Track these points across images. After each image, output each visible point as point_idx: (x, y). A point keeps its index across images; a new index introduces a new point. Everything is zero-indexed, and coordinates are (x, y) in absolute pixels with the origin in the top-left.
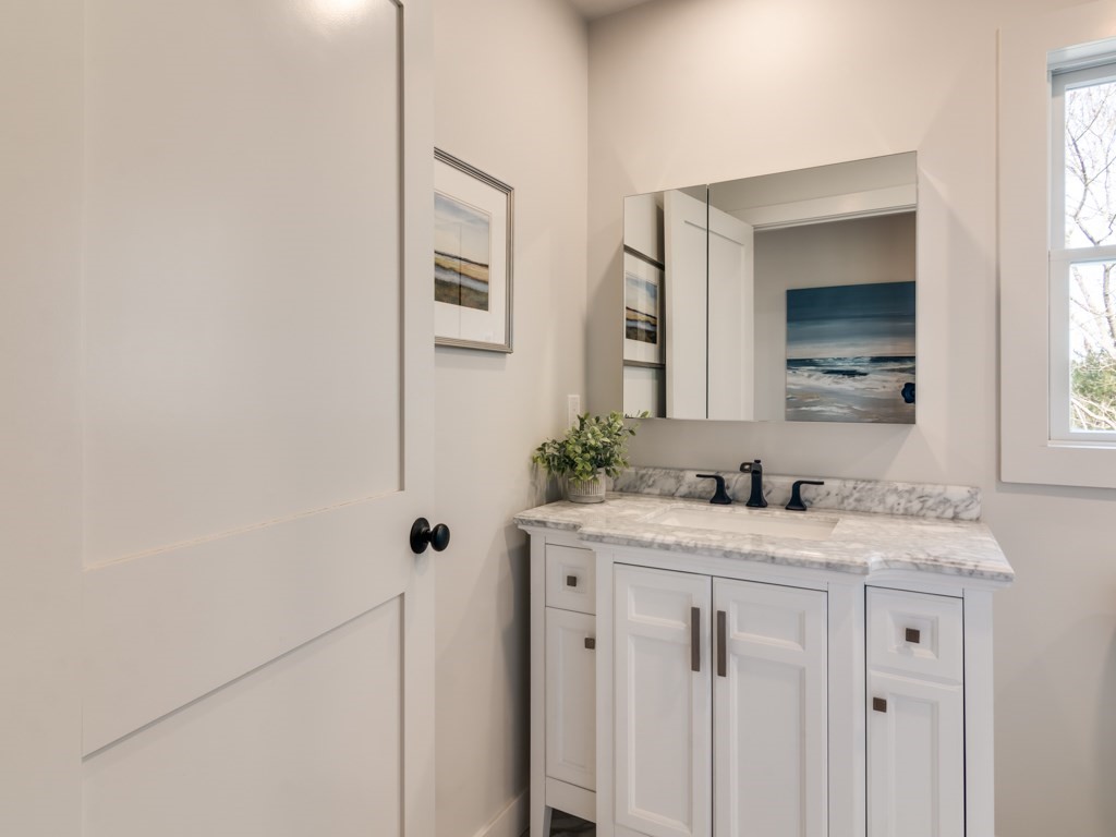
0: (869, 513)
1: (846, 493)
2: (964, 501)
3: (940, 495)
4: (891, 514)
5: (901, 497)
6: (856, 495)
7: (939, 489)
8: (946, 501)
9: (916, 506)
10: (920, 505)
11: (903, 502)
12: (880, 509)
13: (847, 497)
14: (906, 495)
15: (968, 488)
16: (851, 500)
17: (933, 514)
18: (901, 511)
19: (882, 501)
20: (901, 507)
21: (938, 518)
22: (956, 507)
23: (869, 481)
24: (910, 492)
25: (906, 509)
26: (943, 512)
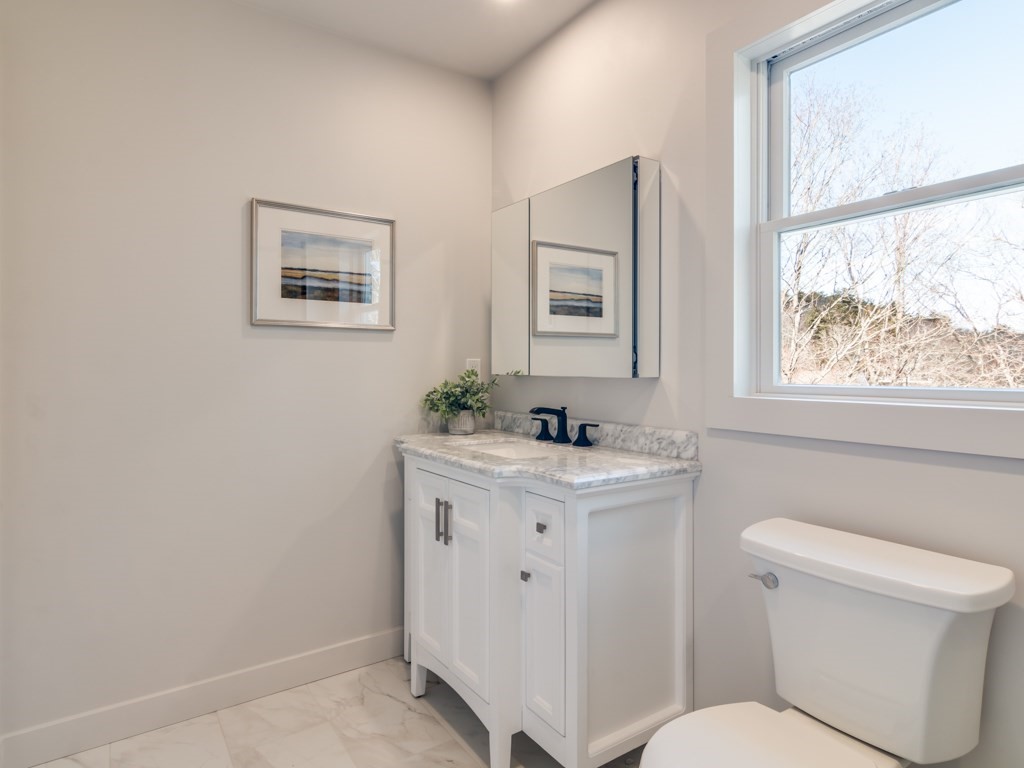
0: (628, 451)
1: (617, 435)
2: (683, 443)
3: (669, 437)
4: (641, 453)
5: (647, 439)
6: (622, 436)
7: (669, 433)
8: (673, 443)
9: (655, 446)
10: (657, 446)
11: (648, 442)
12: (635, 448)
13: (617, 438)
14: (650, 437)
15: (687, 433)
16: (619, 440)
17: (665, 453)
18: (647, 451)
19: (636, 442)
20: (647, 447)
21: (668, 457)
22: (679, 448)
23: (630, 425)
24: (652, 434)
25: (650, 449)
26: (671, 452)
